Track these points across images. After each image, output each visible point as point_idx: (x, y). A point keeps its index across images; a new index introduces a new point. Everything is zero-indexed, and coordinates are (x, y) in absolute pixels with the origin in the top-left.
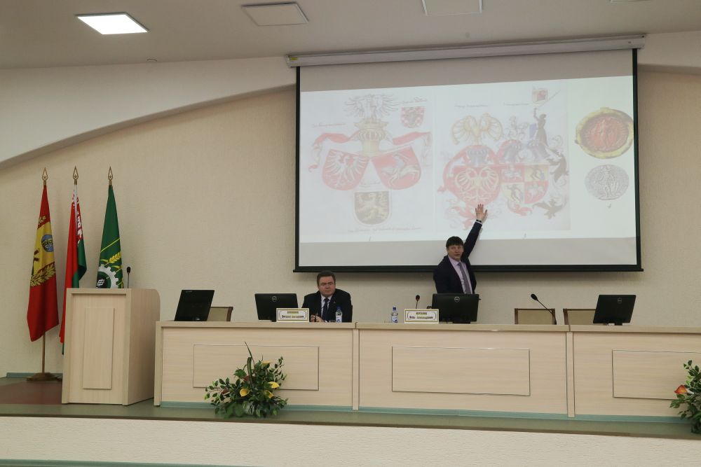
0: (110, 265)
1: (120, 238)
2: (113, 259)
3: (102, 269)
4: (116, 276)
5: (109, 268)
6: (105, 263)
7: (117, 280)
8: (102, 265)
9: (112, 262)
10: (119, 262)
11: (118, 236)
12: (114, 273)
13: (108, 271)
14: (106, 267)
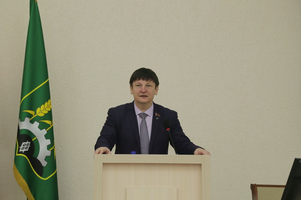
0: (38, 119)
1: (50, 79)
2: (41, 111)
3: (25, 125)
4: (47, 137)
5: (37, 124)
6: (30, 116)
7: (48, 142)
8: (27, 120)
9: (41, 115)
10: (49, 116)
11: (47, 77)
12: (44, 132)
13: (34, 128)
14: (32, 122)
